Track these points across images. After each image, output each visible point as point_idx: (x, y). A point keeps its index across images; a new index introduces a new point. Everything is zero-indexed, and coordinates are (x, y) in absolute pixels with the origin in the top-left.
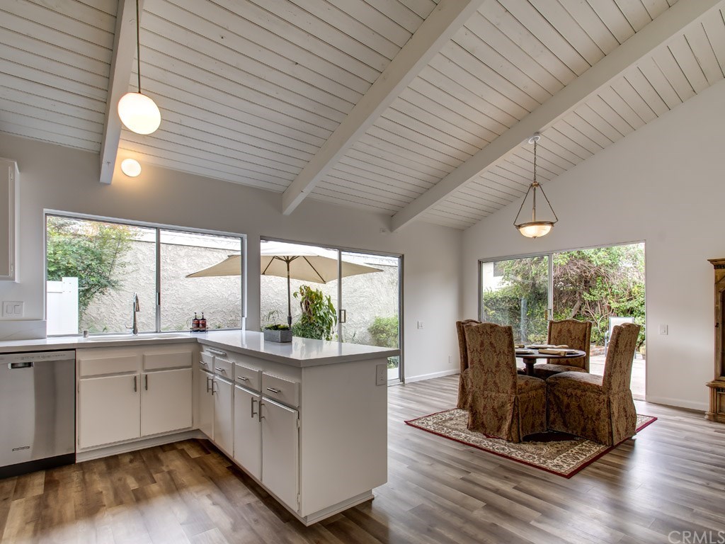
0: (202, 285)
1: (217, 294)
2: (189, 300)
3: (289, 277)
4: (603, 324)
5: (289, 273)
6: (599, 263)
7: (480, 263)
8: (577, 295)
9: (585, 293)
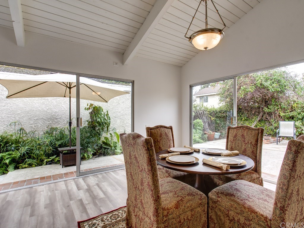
0: (28, 103)
1: (39, 108)
2: (19, 112)
3: (70, 97)
4: (276, 125)
5: (70, 95)
6: (273, 90)
7: (191, 87)
8: (261, 109)
9: (265, 108)
